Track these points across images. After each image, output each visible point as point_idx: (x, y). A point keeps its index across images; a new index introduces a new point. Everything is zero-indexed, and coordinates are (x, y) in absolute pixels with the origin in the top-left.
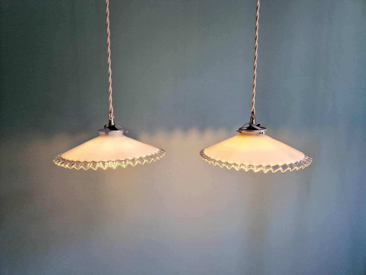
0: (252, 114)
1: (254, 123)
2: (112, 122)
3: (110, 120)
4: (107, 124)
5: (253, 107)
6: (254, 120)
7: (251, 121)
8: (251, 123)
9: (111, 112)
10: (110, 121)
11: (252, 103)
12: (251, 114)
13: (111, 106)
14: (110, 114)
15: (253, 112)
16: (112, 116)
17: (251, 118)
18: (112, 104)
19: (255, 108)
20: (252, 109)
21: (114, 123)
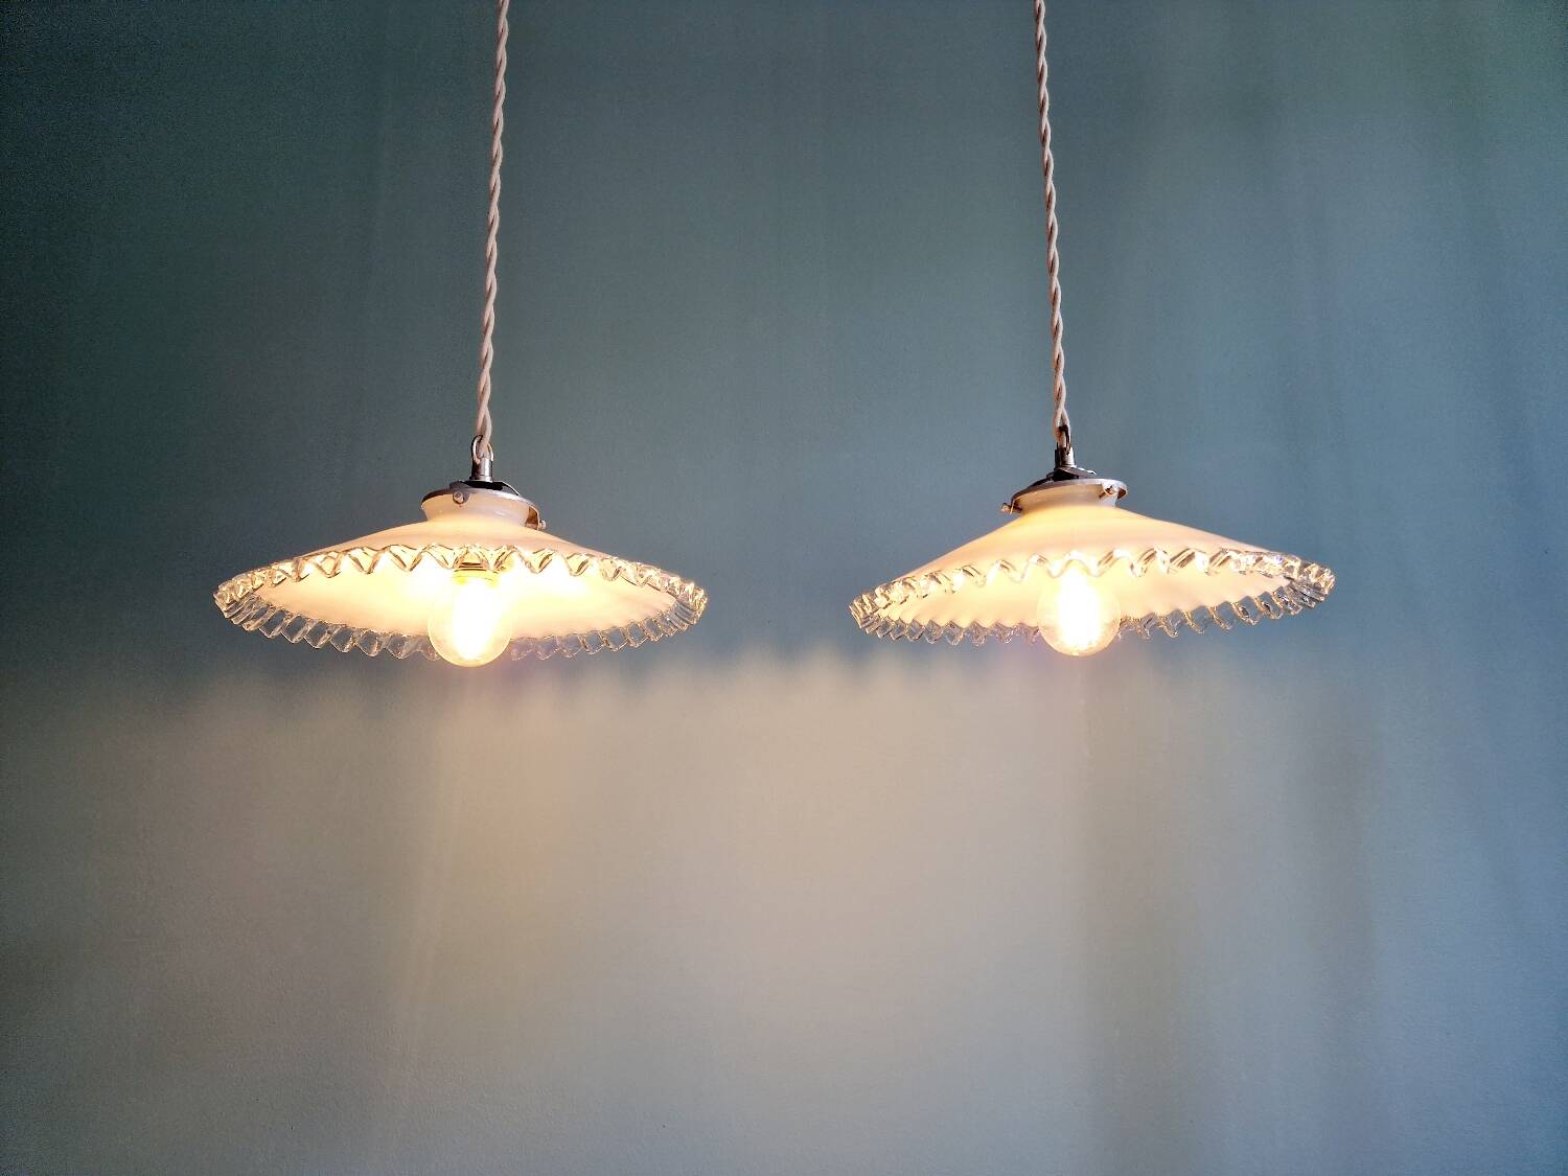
0: (1061, 435)
1: (1072, 462)
2: (486, 470)
3: (478, 461)
4: (463, 475)
5: (1062, 410)
6: (1070, 456)
7: (1058, 460)
8: (1059, 464)
9: (482, 437)
10: (476, 468)
11: (1054, 395)
12: (1057, 438)
13: (485, 412)
14: (479, 442)
15: (1063, 429)
16: (484, 450)
17: (1056, 450)
19: (1068, 413)
20: (1059, 416)
21: (491, 475)
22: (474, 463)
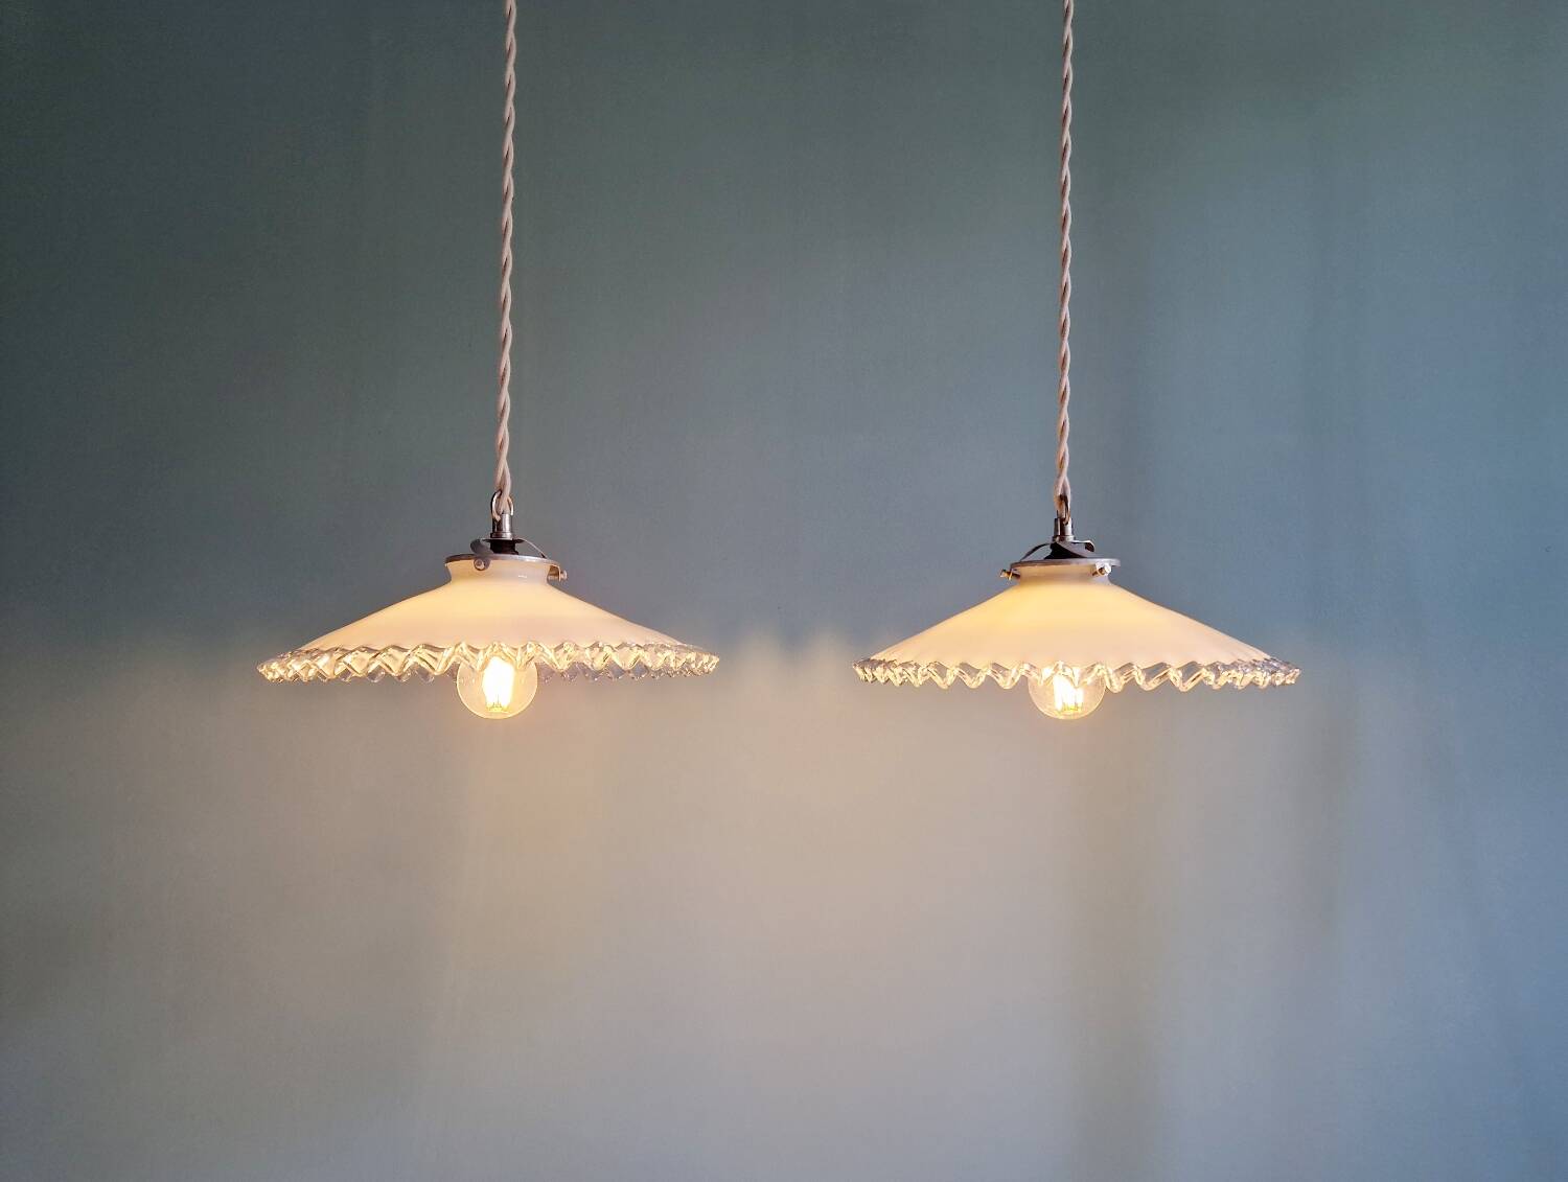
0: (1061, 504)
1: (1070, 538)
2: (507, 526)
3: (498, 518)
4: (485, 534)
5: (1064, 477)
6: (1069, 528)
7: (1056, 530)
8: (1058, 538)
9: (501, 491)
10: (497, 525)
11: (1057, 463)
12: (1057, 507)
13: (504, 465)
14: (499, 497)
15: (1063, 498)
16: (504, 506)
17: (1056, 520)
18: (508, 458)
19: (1070, 481)
20: (1061, 485)
21: (512, 530)
22: (494, 520)
